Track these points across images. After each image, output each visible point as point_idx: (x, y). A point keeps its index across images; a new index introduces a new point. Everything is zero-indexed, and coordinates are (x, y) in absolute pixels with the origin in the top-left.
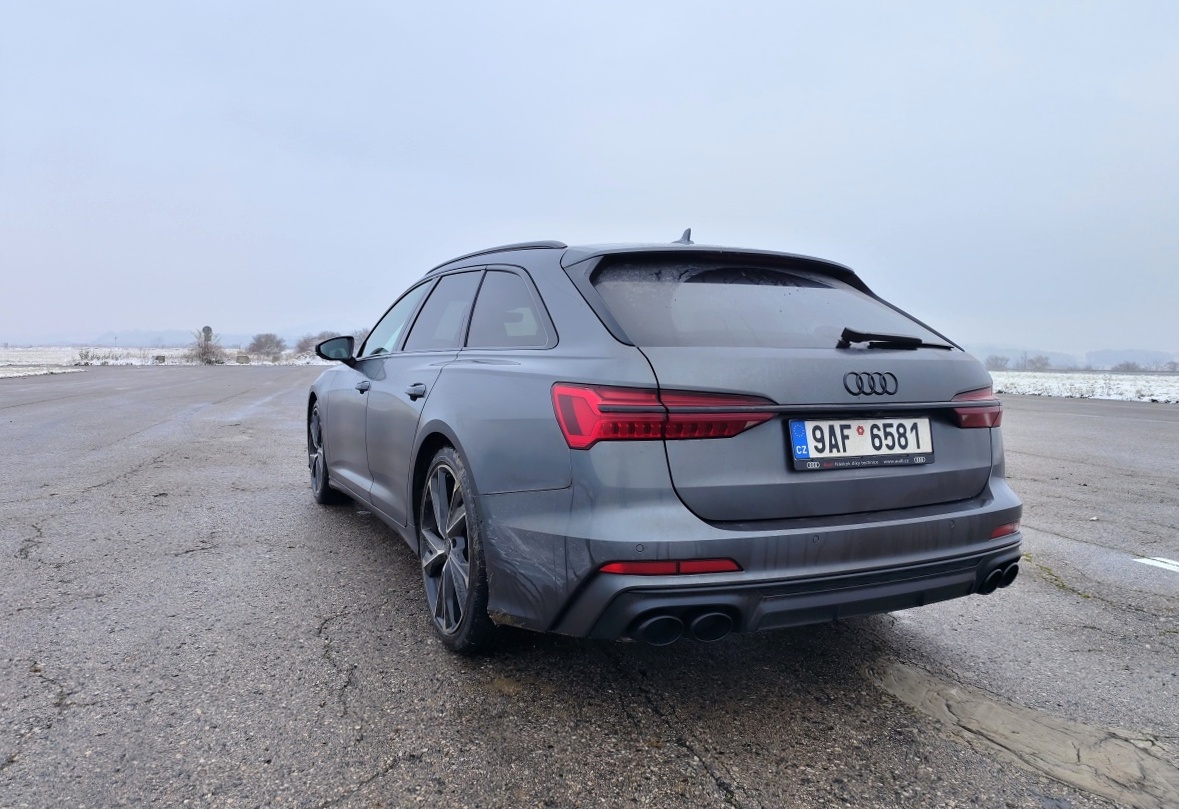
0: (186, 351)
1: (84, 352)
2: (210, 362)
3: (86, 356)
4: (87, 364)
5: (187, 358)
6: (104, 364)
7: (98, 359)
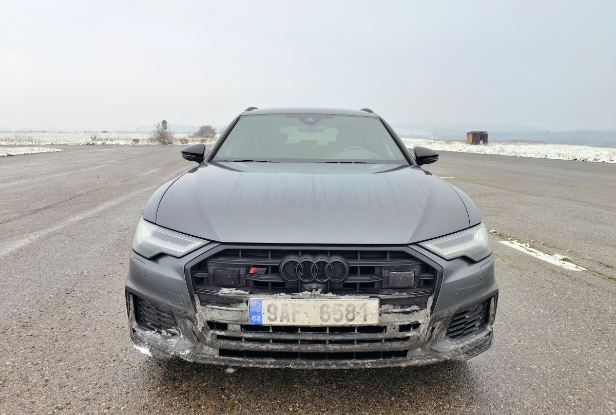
0: (150, 136)
1: (93, 136)
2: (164, 143)
3: (95, 139)
4: (93, 144)
5: (151, 139)
6: (103, 144)
7: (101, 140)
